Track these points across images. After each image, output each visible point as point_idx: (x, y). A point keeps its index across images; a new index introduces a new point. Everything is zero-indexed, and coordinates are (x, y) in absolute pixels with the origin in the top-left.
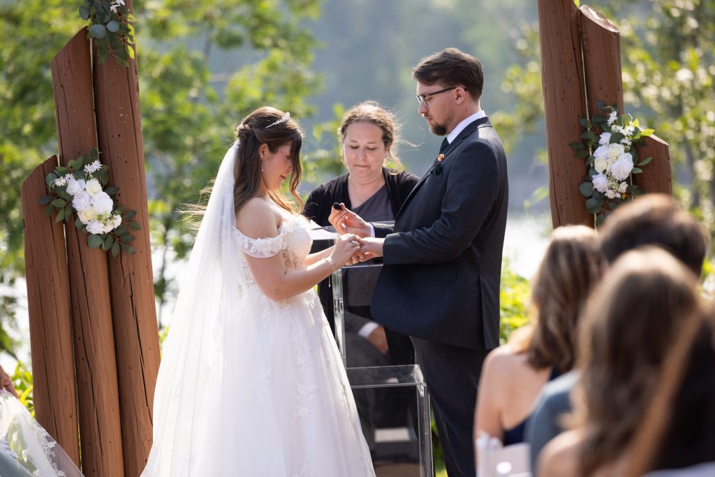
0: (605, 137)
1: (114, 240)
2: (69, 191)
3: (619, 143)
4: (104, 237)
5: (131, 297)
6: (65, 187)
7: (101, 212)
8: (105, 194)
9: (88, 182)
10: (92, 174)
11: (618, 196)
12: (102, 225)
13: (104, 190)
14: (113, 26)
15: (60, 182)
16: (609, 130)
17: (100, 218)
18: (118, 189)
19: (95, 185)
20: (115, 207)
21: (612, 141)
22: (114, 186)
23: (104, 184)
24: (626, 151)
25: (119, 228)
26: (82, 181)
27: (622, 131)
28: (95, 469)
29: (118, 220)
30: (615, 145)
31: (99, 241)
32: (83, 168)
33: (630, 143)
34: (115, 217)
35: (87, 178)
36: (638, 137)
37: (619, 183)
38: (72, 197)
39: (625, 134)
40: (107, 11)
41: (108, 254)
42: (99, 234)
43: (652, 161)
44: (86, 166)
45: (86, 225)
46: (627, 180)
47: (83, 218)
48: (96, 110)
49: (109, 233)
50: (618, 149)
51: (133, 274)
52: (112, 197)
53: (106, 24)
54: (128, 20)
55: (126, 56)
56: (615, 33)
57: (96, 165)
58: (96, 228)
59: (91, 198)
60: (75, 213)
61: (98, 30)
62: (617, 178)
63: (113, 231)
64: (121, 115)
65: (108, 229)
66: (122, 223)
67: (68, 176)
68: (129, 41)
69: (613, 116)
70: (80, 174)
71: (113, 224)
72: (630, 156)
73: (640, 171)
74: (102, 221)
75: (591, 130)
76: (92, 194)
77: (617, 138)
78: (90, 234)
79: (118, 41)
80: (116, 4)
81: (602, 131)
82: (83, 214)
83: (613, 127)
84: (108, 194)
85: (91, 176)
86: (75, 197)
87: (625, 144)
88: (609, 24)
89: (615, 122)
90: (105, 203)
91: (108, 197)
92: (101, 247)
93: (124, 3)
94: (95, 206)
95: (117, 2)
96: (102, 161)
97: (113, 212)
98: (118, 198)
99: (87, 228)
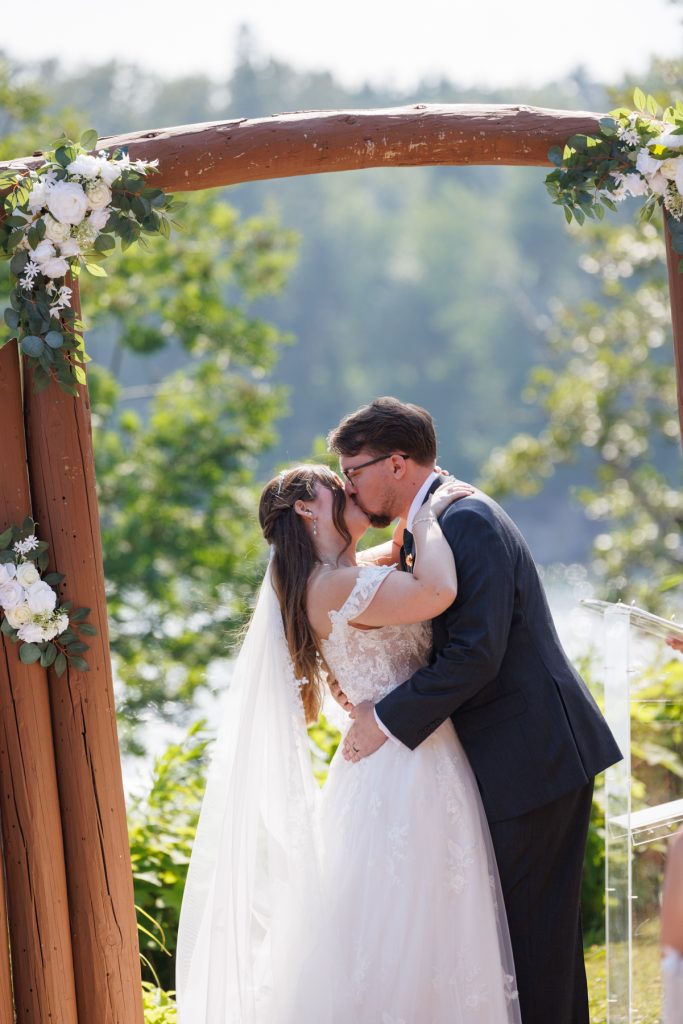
1: (58, 652)
4: (44, 647)
5: (84, 734)
7: (39, 610)
8: (44, 584)
9: (20, 567)
10: (26, 555)
12: (42, 630)
13: (42, 578)
14: (54, 340)
17: (37, 619)
18: (64, 576)
19: (29, 571)
20: (59, 604)
22: (55, 573)
23: (42, 570)
25: (64, 633)
26: (11, 565)
28: (34, 988)
29: (64, 623)
31: (36, 654)
32: (11, 546)
34: (59, 617)
35: (18, 562)
40: (44, 316)
41: (49, 672)
42: (36, 643)
44: (16, 544)
45: (16, 631)
47: (13, 620)
48: (30, 461)
49: (51, 641)
51: (86, 701)
52: (55, 588)
53: (43, 336)
54: (76, 328)
55: (73, 380)
57: (31, 543)
58: (32, 634)
59: (24, 589)
60: (1, 613)
61: (32, 344)
63: (56, 638)
64: (67, 468)
65: (50, 635)
66: (69, 626)
68: (77, 359)
70: (8, 556)
71: (56, 628)
74: (41, 624)
76: (25, 585)
78: (22, 642)
79: (62, 359)
80: (58, 305)
82: (13, 615)
84: (48, 583)
85: (24, 558)
86: (1, 590)
90: (44, 598)
91: (50, 588)
92: (39, 660)
93: (69, 305)
94: (30, 601)
95: (60, 302)
96: (39, 536)
97: (56, 611)
98: (63, 589)
99: (19, 633)
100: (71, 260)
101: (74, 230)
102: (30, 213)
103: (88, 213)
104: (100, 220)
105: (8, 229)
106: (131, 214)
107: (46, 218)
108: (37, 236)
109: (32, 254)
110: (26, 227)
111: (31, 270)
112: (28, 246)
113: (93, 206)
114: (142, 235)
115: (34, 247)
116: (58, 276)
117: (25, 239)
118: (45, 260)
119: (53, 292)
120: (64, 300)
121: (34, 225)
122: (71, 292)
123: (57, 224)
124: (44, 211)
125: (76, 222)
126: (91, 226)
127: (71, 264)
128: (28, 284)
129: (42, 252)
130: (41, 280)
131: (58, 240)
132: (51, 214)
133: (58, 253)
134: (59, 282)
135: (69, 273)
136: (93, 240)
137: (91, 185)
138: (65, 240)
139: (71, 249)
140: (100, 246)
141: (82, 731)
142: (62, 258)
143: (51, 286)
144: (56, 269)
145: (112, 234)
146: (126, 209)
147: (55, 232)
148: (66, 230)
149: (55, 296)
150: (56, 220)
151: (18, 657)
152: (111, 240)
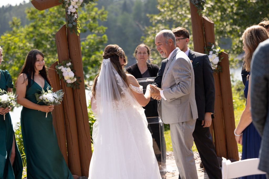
0: (211, 52)
1: (74, 85)
2: (62, 70)
3: (215, 54)
6: (61, 69)
7: (71, 77)
8: (72, 72)
10: (69, 66)
11: (215, 69)
12: (71, 81)
13: (72, 71)
14: (74, 24)
15: (59, 68)
16: (212, 50)
17: (70, 78)
18: (76, 70)
19: (69, 69)
20: (75, 76)
21: (213, 53)
22: (74, 70)
23: (72, 69)
24: (217, 56)
25: (75, 81)
26: (66, 68)
27: (216, 51)
28: (71, 149)
29: (75, 79)
30: (214, 54)
31: (70, 85)
32: (66, 64)
33: (218, 54)
34: (75, 78)
35: (67, 67)
36: (220, 52)
37: (215, 65)
38: (62, 72)
39: (217, 51)
40: (72, 20)
41: (73, 89)
42: (70, 83)
43: (224, 58)
45: (66, 81)
46: (217, 64)
48: (69, 48)
49: (73, 83)
50: (215, 56)
51: (80, 94)
52: (74, 73)
53: (72, 23)
54: (77, 22)
55: (77, 32)
56: (213, 23)
57: (70, 64)
58: (69, 81)
59: (68, 73)
60: (63, 77)
61: (70, 25)
62: (215, 64)
63: (74, 82)
64: (76, 49)
65: (73, 82)
66: (77, 80)
67: (62, 66)
68: (78, 27)
69: (213, 46)
70: (65, 66)
71: (74, 80)
72: (218, 58)
73: (221, 61)
75: (207, 50)
77: (214, 53)
78: (67, 83)
81: (210, 51)
82: (66, 77)
83: (213, 50)
84: (73, 72)
86: (64, 73)
87: (217, 54)
88: (211, 21)
89: (214, 48)
90: (72, 74)
91: (73, 73)
92: (70, 87)
93: (77, 18)
94: (69, 75)
95: (75, 17)
96: (71, 62)
97: (74, 77)
98: (75, 73)
99: (67, 81)
100: (76, 9)
101: (77, 3)
105: (64, 3)
107: (71, 1)
108: (69, 4)
109: (69, 8)
110: (67, 3)
111: (69, 11)
112: (68, 6)
114: (90, 2)
115: (69, 6)
116: (74, 12)
117: (67, 5)
118: (71, 9)
119: (73, 15)
120: (76, 17)
121: (69, 2)
122: (77, 15)
123: (73, 2)
125: (77, 1)
126: (80, 2)
127: (76, 10)
128: (69, 13)
129: (71, 7)
130: (71, 13)
131: (74, 5)
133: (74, 7)
134: (74, 13)
135: (76, 11)
136: (80, 5)
138: (75, 5)
139: (76, 7)
141: (79, 100)
142: (74, 8)
143: (73, 14)
144: (74, 11)
145: (84, 3)
148: (75, 3)
149: (74, 16)
150: (73, 1)
151: (67, 86)
152: (84, 4)
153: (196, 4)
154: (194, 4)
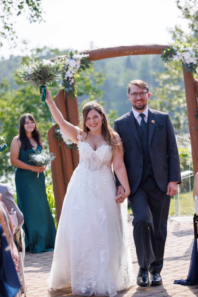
2: (61, 133)
6: (59, 132)
12: (70, 142)
14: (71, 89)
31: (69, 146)
38: (61, 135)
40: (69, 84)
41: (71, 150)
42: (69, 145)
47: (65, 140)
48: (67, 111)
49: (72, 145)
53: (69, 88)
54: (75, 87)
55: (74, 96)
58: (68, 143)
60: (62, 139)
61: (67, 90)
64: (74, 112)
65: (72, 143)
68: (75, 92)
78: (66, 145)
79: (72, 92)
92: (69, 148)
93: (73, 82)
99: (66, 143)
100: (73, 74)
101: (74, 68)
102: (66, 65)
103: (76, 65)
104: (78, 66)
106: (84, 65)
107: (69, 66)
109: (66, 73)
111: (66, 76)
113: (77, 64)
114: (86, 69)
115: (67, 71)
121: (66, 68)
122: (74, 80)
124: (68, 65)
125: (74, 67)
126: (77, 67)
128: (66, 78)
129: (68, 73)
130: (68, 78)
131: (71, 70)
132: (70, 66)
133: (71, 73)
134: (71, 78)
135: (73, 76)
136: (77, 70)
137: (77, 60)
138: (72, 70)
139: (73, 72)
140: (79, 71)
142: (72, 74)
143: (70, 79)
144: (71, 76)
146: (83, 64)
147: (70, 69)
148: (72, 69)
149: (71, 81)
150: (70, 67)
151: (66, 148)
152: (81, 70)
153: (188, 68)
154: (186, 68)
